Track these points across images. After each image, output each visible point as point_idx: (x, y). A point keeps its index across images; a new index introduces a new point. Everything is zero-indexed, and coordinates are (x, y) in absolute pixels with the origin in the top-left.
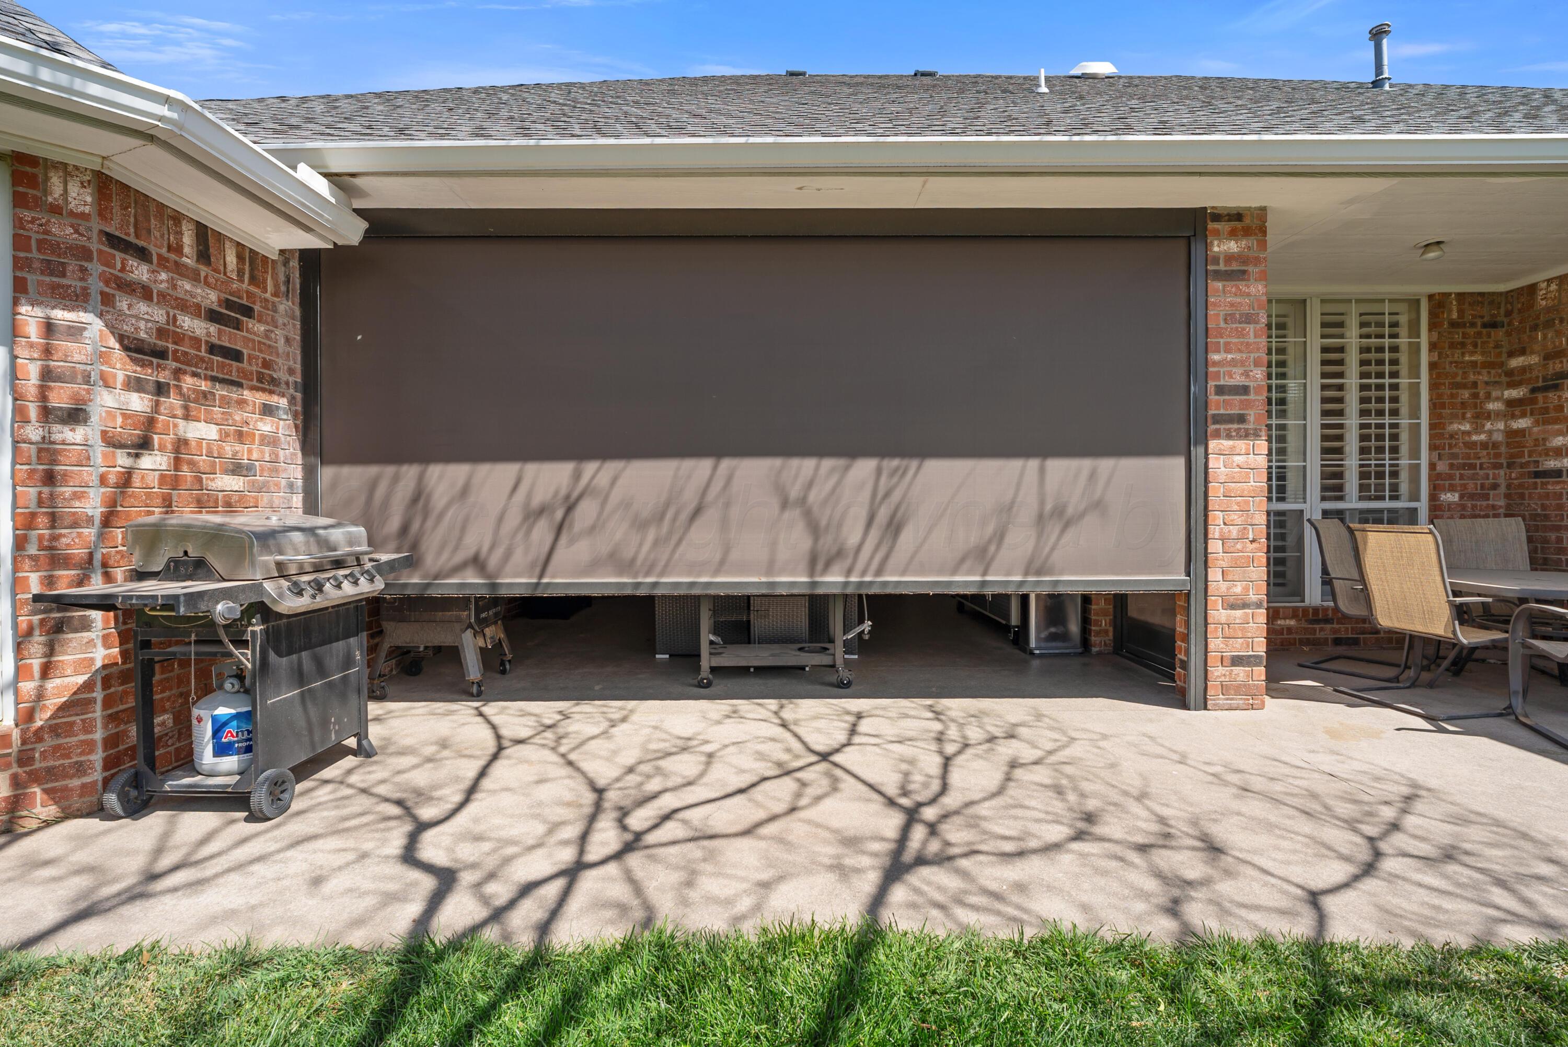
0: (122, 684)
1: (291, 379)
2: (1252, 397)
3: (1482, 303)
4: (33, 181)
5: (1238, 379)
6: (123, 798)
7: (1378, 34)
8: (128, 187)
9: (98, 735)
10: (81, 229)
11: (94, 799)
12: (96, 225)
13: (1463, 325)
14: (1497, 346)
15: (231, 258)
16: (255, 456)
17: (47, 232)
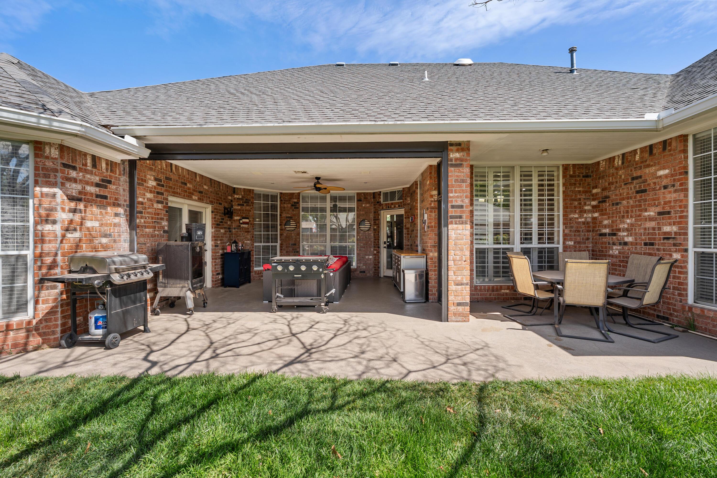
0: (67, 306)
1: (125, 204)
2: (464, 209)
3: (583, 168)
4: (40, 149)
5: (459, 203)
6: (66, 342)
7: (572, 51)
8: (69, 147)
9: (59, 322)
10: (55, 163)
11: (58, 342)
12: (60, 161)
13: (575, 176)
14: (589, 185)
15: (104, 165)
16: (112, 231)
17: (44, 165)
